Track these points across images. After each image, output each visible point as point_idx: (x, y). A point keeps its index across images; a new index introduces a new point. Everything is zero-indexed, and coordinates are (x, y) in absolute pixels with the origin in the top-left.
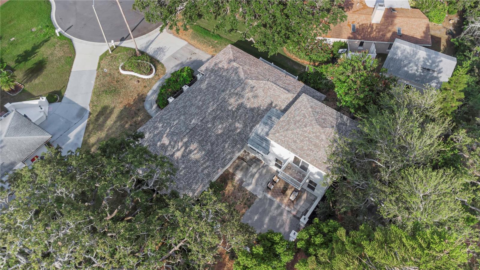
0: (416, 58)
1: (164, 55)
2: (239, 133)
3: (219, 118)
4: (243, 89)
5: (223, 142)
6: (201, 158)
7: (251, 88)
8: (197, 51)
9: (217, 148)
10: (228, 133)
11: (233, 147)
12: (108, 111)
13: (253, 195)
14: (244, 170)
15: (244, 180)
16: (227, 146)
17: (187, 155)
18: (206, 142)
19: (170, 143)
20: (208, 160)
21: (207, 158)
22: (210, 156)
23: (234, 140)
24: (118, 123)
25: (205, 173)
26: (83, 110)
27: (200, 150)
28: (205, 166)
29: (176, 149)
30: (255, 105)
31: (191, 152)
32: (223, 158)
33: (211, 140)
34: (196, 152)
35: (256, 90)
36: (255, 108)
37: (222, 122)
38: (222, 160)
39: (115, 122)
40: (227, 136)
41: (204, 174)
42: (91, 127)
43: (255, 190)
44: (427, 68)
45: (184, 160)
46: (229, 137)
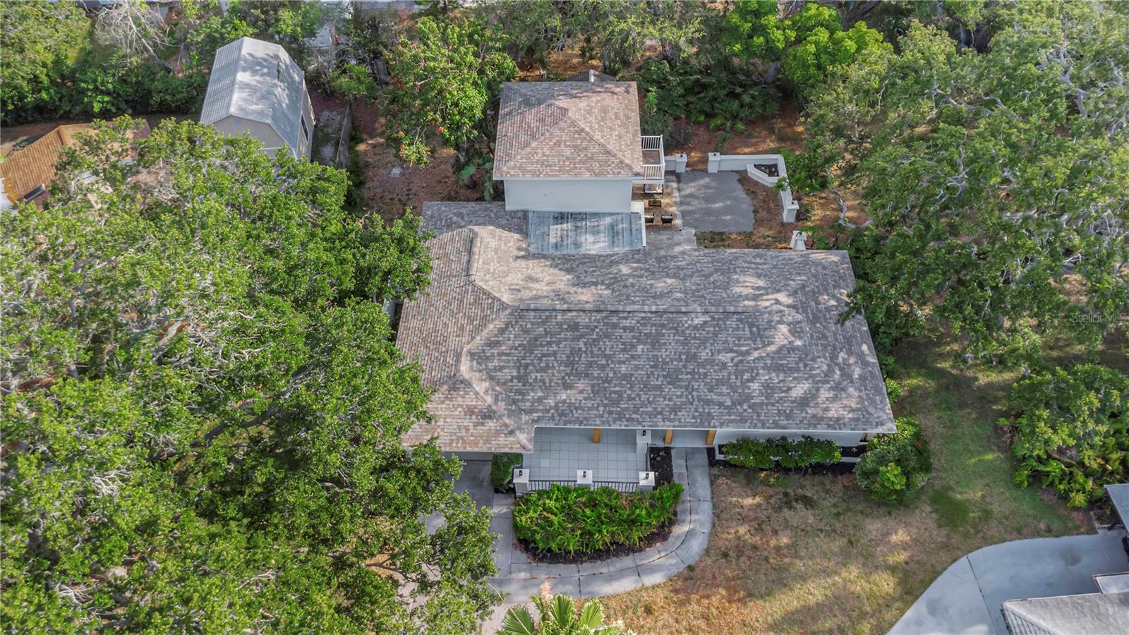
0: (258, 85)
13: (698, 239)
43: (689, 241)
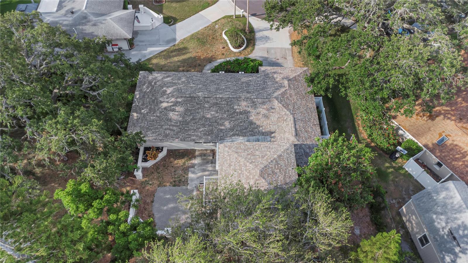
0: (455, 216)
1: (264, 44)
2: (221, 130)
3: (219, 107)
4: (263, 103)
5: (202, 125)
6: (175, 120)
7: (271, 107)
8: (290, 58)
9: (193, 125)
10: (213, 122)
11: (205, 134)
12: (184, 52)
13: (187, 181)
14: (205, 161)
15: (195, 167)
16: (201, 130)
17: (169, 111)
18: (191, 114)
19: (170, 93)
20: (178, 126)
21: (179, 124)
22: (182, 124)
23: (212, 130)
24: (179, 64)
25: (166, 132)
26: (175, 40)
27: (180, 115)
28: (171, 127)
29: (168, 100)
30: (258, 123)
31: (174, 110)
32: (189, 135)
33: (196, 116)
34: (177, 113)
35: (273, 113)
36: (255, 124)
37: (219, 111)
38: (187, 135)
39: (178, 61)
40: (210, 124)
41: (164, 132)
42: (165, 53)
43: (192, 180)
44: (456, 235)
45: (163, 111)
46: (210, 126)
